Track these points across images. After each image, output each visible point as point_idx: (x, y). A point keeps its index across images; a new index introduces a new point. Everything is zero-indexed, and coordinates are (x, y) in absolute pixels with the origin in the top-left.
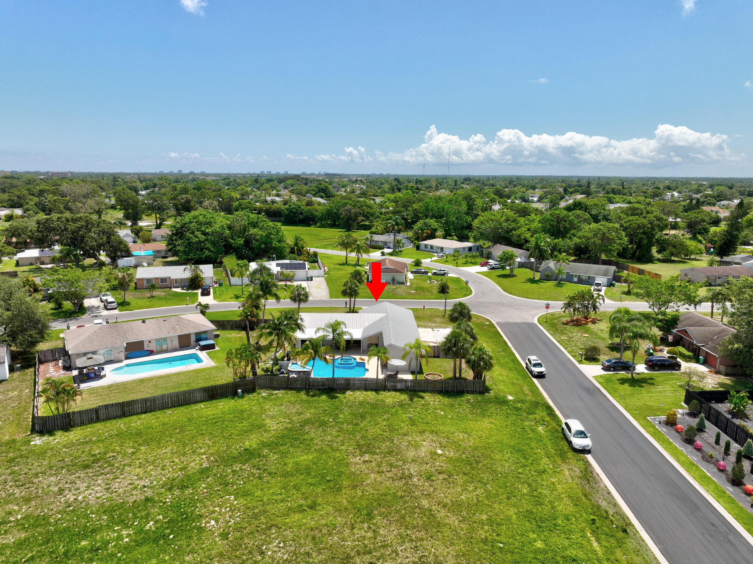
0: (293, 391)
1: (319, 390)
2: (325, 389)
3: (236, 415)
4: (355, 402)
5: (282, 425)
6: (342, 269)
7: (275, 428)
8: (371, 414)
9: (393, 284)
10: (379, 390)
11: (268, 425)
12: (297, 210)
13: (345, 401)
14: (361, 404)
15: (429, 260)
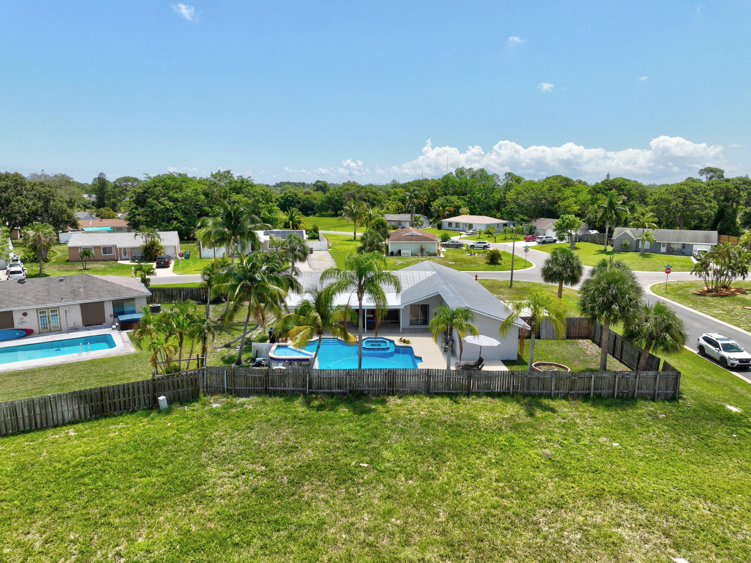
0: (278, 399)
1: (332, 395)
2: (344, 394)
3: (140, 454)
4: (411, 420)
5: (246, 482)
6: (350, 245)
7: (227, 489)
8: (458, 451)
9: (422, 255)
10: (457, 395)
11: (211, 481)
12: (293, 199)
13: (390, 419)
14: (426, 424)
15: (459, 237)
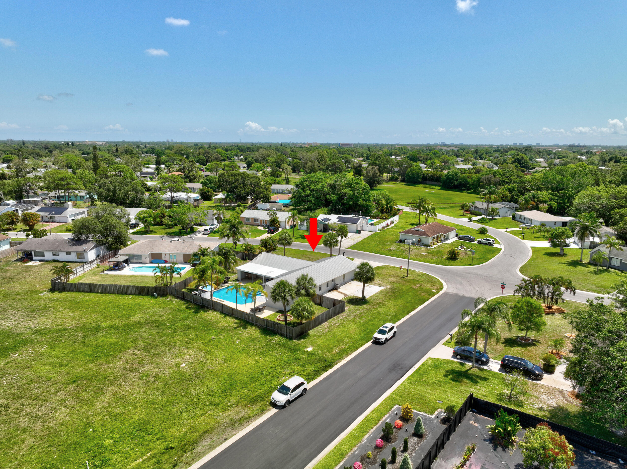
12: (453, 177)
